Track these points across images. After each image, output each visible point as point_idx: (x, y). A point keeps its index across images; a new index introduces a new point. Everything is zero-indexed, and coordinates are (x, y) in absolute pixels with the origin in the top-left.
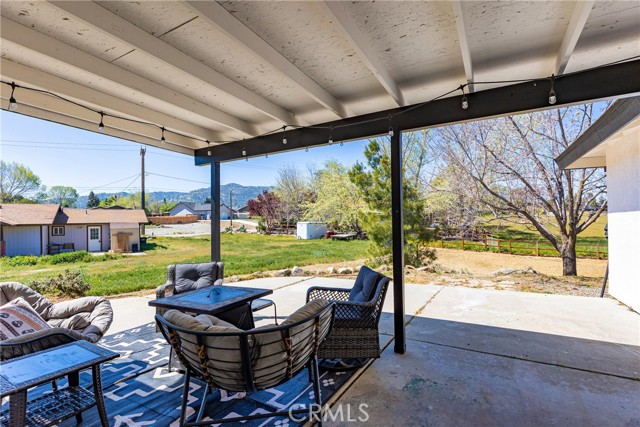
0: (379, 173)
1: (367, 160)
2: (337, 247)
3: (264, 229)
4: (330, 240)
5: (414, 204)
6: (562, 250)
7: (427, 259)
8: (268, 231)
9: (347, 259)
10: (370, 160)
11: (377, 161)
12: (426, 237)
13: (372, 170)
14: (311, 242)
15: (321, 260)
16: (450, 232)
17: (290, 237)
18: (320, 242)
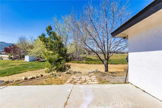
0: (51, 37)
1: (47, 32)
2: (39, 64)
3: (11, 58)
4: (38, 61)
5: (64, 49)
6: (105, 64)
7: (68, 68)
8: (13, 59)
9: (42, 69)
10: (48, 32)
11: (50, 33)
12: (68, 61)
13: (49, 36)
14: (30, 63)
15: (31, 70)
16: (74, 58)
17: (22, 61)
18: (34, 63)
